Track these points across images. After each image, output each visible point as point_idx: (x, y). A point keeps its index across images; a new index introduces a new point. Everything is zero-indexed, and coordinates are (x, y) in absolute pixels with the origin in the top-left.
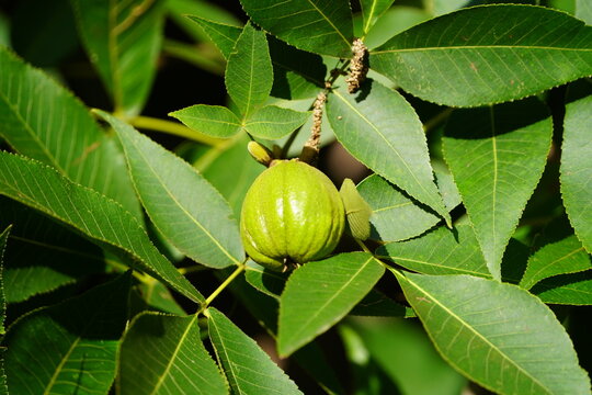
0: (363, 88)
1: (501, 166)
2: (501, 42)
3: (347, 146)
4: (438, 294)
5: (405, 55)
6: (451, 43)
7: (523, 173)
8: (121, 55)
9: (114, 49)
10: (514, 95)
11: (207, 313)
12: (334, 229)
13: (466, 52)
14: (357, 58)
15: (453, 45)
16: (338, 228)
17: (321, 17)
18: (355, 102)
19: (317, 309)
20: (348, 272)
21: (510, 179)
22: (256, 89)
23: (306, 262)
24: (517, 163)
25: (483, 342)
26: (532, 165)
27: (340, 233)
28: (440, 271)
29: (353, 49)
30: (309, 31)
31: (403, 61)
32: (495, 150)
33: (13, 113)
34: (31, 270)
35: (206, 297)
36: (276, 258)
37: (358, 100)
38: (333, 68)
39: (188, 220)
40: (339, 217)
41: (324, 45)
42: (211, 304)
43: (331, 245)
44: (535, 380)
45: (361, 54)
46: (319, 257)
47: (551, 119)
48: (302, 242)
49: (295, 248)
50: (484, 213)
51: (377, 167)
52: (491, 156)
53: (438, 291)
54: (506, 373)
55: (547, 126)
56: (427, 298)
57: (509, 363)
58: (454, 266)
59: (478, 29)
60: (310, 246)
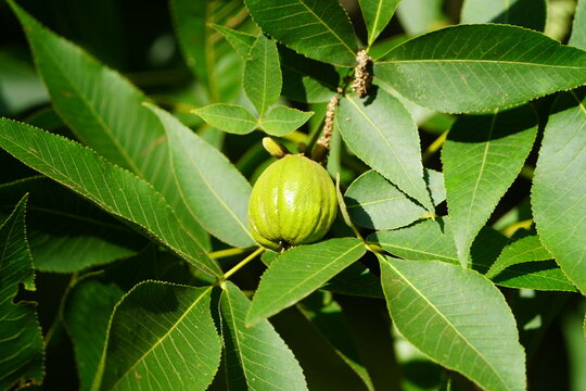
0: (371, 93)
1: (487, 166)
2: (488, 57)
3: (351, 144)
4: (412, 276)
5: (404, 66)
6: (443, 56)
7: (503, 173)
8: (217, 60)
9: (211, 54)
10: (499, 104)
11: (223, 286)
12: (323, 217)
13: (457, 65)
14: (360, 66)
15: (446, 58)
16: (327, 216)
17: (326, 29)
18: (363, 106)
19: (291, 286)
20: (333, 255)
21: (490, 178)
22: (269, 91)
23: (297, 245)
24: (499, 165)
25: (442, 320)
26: (512, 166)
27: (329, 220)
28: (422, 257)
29: (358, 58)
30: (317, 41)
31: (402, 71)
32: (486, 152)
33: (89, 109)
34: (81, 239)
35: (225, 272)
36: (273, 240)
37: (366, 104)
38: (345, 75)
39: (219, 203)
40: (329, 206)
41: (331, 54)
42: (229, 279)
43: (320, 230)
44: (480, 354)
45: (363, 63)
46: (309, 241)
47: (537, 127)
48: (293, 227)
49: (287, 232)
50: (462, 207)
51: (375, 163)
52: (481, 158)
53: (412, 275)
54: (455, 348)
55: (532, 133)
56: (402, 280)
57: (461, 339)
58: (437, 252)
59: (466, 45)
60: (299, 231)
